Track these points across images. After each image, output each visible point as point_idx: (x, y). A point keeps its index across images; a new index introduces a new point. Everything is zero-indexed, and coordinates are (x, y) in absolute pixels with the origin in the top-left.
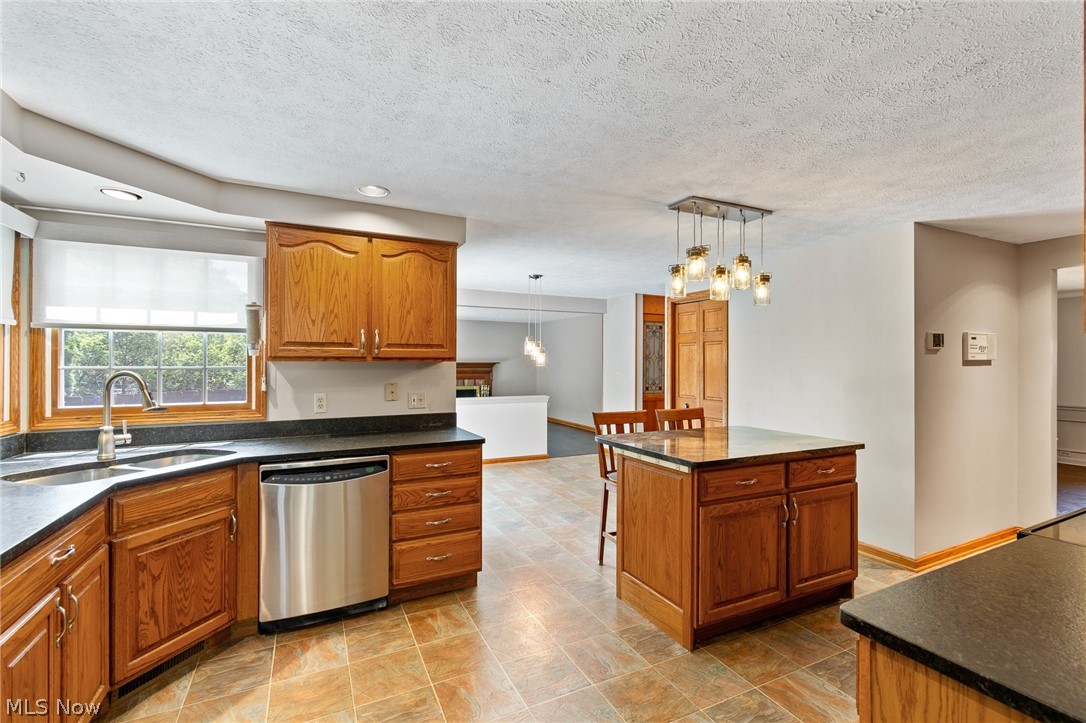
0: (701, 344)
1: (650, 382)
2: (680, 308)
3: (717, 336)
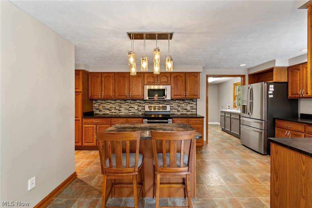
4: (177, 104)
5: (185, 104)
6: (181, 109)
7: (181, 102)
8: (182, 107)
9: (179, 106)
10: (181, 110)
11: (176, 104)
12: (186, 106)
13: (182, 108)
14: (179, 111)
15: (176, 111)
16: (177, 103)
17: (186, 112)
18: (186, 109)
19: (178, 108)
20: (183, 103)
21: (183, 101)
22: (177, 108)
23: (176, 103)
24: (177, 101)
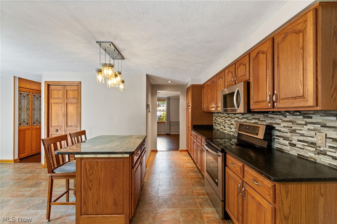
0: (65, 104)
1: (22, 121)
2: (51, 87)
3: (75, 101)
4: (290, 124)
5: (311, 127)
6: (299, 141)
7: (300, 119)
8: (302, 135)
9: (294, 131)
10: (299, 145)
11: (286, 124)
12: (313, 133)
13: (301, 138)
14: (294, 145)
15: (287, 142)
16: (290, 121)
17: (312, 155)
18: (313, 144)
19: (292, 136)
20: (306, 125)
21: (304, 117)
22: (289, 135)
23: (287, 121)
24: (289, 117)
